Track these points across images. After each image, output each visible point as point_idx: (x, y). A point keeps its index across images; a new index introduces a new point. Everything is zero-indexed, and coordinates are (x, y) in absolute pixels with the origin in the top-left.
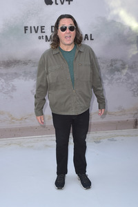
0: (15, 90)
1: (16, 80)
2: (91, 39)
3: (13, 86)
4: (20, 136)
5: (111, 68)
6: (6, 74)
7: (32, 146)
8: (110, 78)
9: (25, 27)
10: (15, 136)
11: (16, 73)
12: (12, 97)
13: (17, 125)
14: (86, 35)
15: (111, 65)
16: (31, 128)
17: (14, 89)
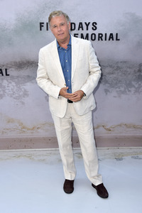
0: (28, 95)
1: (28, 84)
2: (117, 39)
3: (25, 91)
4: (31, 148)
5: (138, 74)
6: (18, 77)
7: (44, 160)
8: (137, 86)
9: (41, 23)
10: (25, 147)
11: (29, 76)
12: (23, 103)
13: (28, 135)
14: (111, 34)
15: (140, 71)
16: (44, 139)
17: (26, 94)
